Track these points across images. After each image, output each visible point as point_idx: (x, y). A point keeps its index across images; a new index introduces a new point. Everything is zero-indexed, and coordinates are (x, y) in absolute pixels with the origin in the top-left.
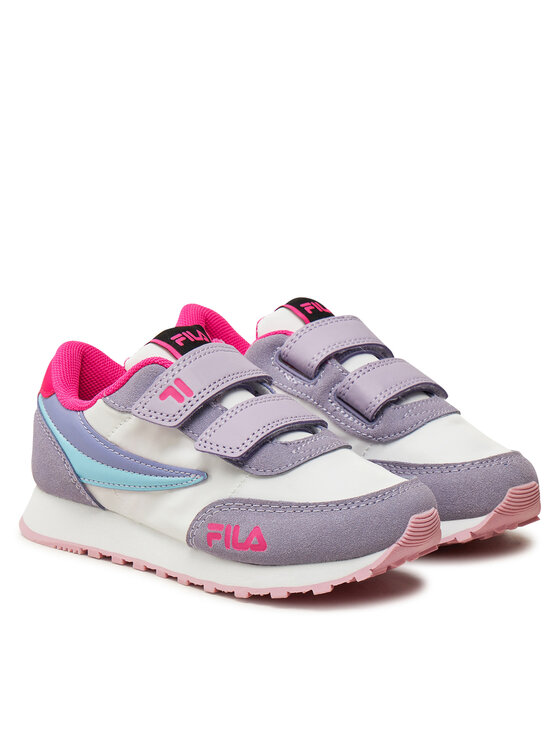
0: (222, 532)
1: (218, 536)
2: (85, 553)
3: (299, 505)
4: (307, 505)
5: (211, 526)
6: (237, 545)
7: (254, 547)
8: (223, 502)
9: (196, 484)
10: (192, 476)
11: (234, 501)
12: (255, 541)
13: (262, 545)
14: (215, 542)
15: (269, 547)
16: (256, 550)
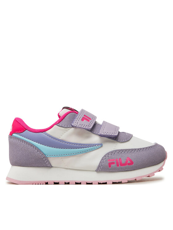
0: (115, 162)
1: (113, 163)
2: (47, 183)
3: (138, 149)
4: (141, 149)
5: (109, 160)
6: (122, 165)
7: (129, 164)
8: (112, 152)
9: (98, 148)
10: (96, 146)
11: (116, 151)
12: (129, 162)
13: (132, 163)
14: (112, 165)
15: (134, 163)
16: (130, 165)
